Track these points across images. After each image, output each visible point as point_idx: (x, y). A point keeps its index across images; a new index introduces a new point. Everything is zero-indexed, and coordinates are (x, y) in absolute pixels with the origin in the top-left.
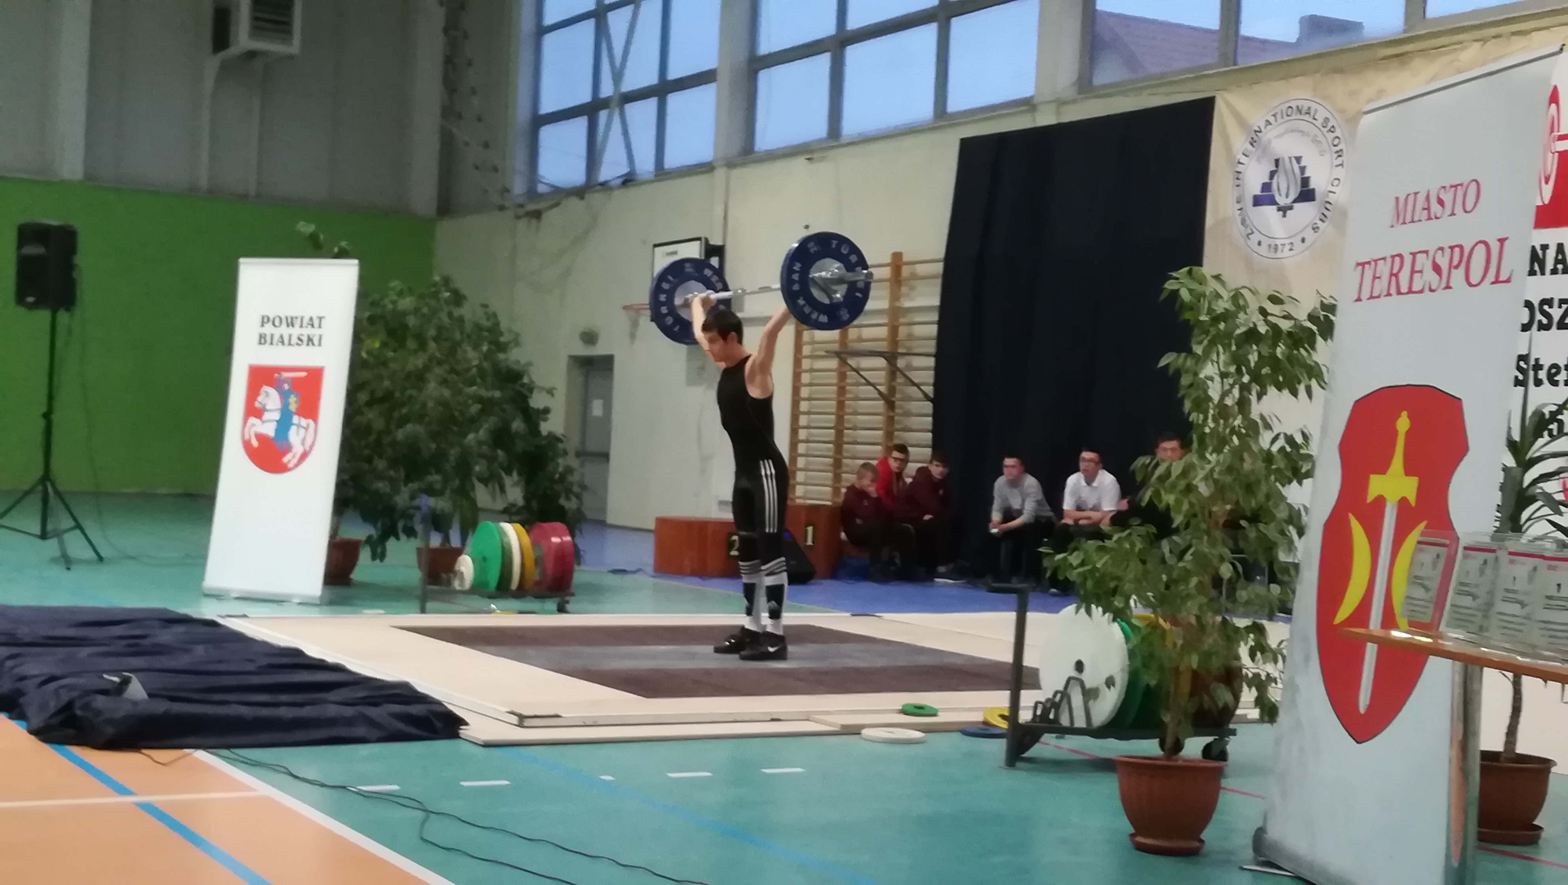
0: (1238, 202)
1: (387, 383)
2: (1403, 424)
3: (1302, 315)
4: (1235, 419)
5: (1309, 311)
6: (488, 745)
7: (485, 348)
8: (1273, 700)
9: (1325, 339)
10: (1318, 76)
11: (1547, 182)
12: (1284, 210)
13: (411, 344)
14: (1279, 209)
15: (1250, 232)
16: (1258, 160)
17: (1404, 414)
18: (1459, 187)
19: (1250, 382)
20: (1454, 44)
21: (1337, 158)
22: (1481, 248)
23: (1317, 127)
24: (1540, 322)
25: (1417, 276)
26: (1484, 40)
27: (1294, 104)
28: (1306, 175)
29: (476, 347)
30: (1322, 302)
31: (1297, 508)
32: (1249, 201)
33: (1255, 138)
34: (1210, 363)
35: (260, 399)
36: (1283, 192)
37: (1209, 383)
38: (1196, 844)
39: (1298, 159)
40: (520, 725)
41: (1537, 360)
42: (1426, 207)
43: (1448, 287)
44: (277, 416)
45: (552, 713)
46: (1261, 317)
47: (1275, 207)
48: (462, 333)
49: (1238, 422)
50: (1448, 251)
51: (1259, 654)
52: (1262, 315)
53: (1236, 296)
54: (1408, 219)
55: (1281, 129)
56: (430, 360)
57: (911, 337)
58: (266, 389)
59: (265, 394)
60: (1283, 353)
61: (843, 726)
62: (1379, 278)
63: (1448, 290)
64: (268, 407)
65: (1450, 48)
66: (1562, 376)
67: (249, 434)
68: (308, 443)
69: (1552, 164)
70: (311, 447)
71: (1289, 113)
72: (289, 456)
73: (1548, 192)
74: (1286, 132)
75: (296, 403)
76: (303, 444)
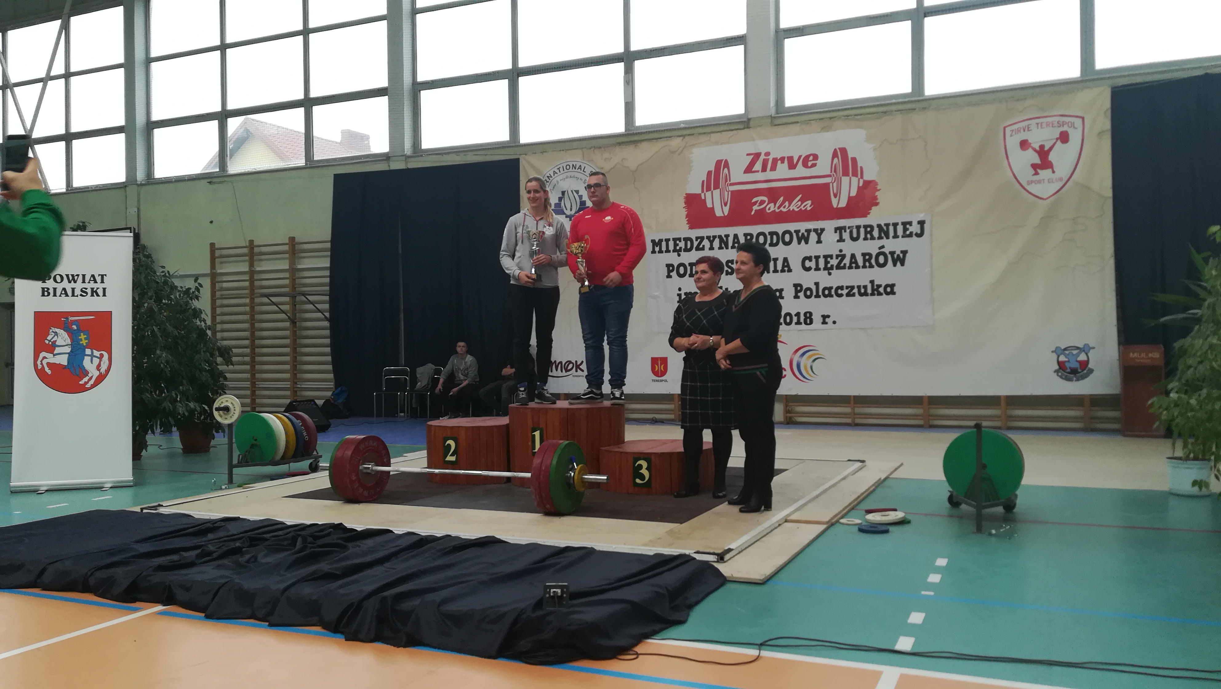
10: (583, 149)
11: (726, 205)
12: (570, 217)
14: (567, 217)
20: (666, 138)
23: (586, 175)
26: (684, 136)
27: (571, 163)
28: (583, 200)
33: (548, 180)
35: (49, 338)
36: (568, 207)
39: (577, 192)
44: (68, 350)
47: (564, 216)
55: (564, 176)
57: (307, 285)
58: (53, 329)
59: (54, 334)
64: (58, 344)
65: (663, 139)
67: (42, 364)
68: (104, 368)
69: (727, 197)
70: (108, 371)
71: (568, 167)
72: (86, 379)
73: (726, 210)
74: (567, 177)
75: (85, 339)
76: (99, 370)
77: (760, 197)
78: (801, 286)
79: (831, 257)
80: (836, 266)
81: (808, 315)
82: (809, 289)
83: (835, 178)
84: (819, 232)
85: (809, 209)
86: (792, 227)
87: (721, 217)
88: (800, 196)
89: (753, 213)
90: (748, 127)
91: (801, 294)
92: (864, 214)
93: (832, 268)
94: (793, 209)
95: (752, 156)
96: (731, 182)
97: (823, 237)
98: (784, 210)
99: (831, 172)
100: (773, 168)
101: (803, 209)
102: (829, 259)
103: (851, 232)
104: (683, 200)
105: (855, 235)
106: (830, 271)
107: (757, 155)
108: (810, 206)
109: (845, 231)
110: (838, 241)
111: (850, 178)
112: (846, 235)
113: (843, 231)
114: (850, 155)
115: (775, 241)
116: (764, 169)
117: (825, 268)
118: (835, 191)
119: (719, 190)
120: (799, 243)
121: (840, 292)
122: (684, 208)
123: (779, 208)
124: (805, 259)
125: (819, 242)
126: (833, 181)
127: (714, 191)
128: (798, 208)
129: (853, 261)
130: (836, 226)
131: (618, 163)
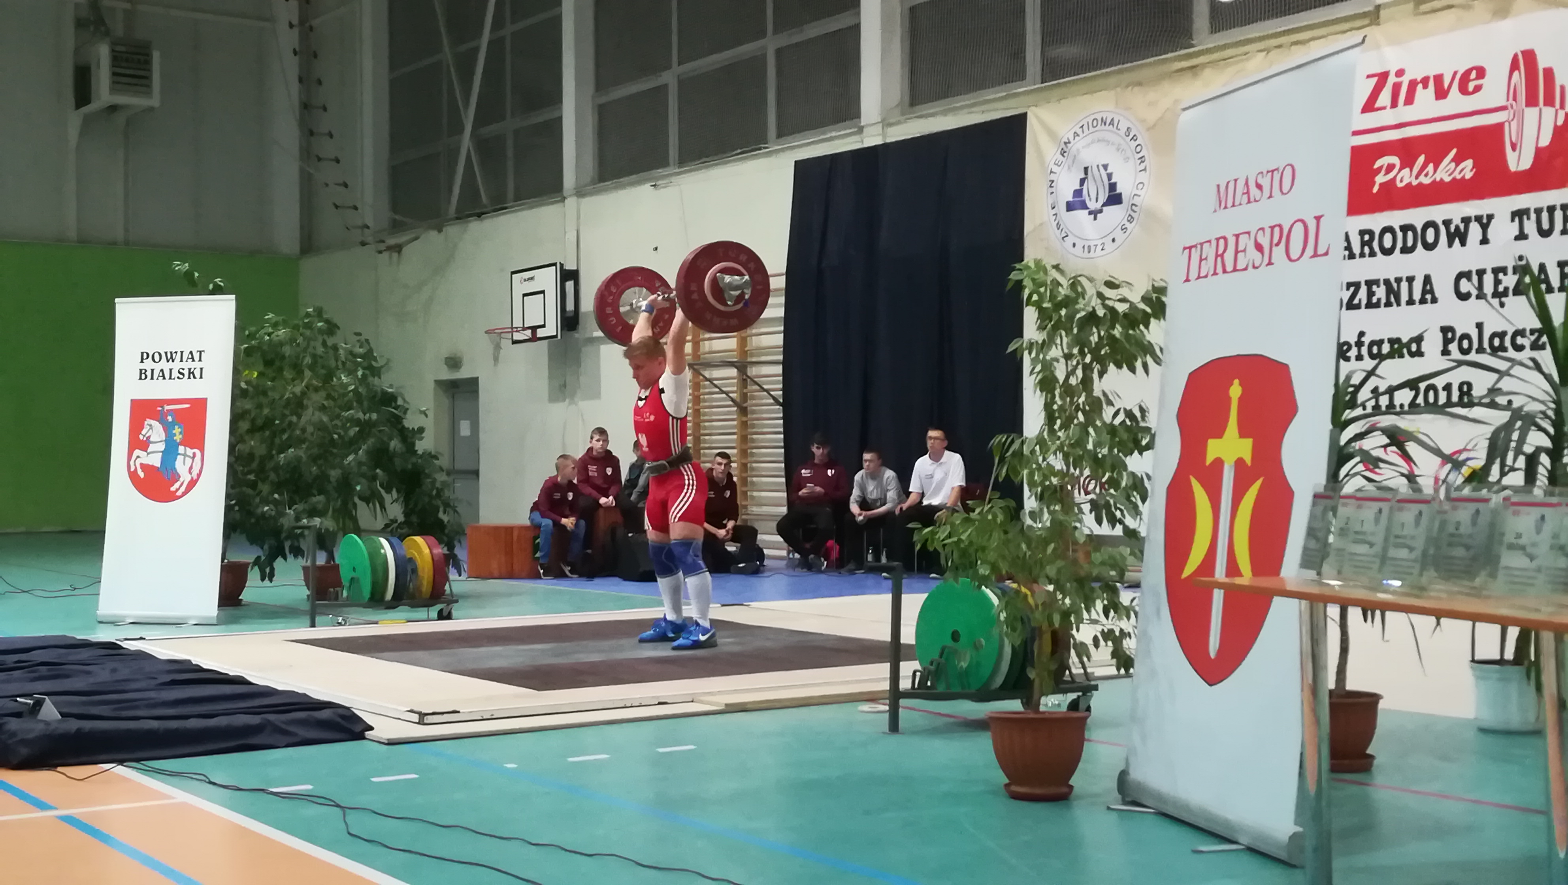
0: (1053, 208)
1: (266, 411)
2: (1236, 391)
3: (1135, 297)
4: (1079, 398)
5: (1142, 293)
6: (391, 743)
7: (360, 373)
8: (1128, 653)
9: (1160, 320)
10: (1119, 89)
12: (1095, 213)
13: (288, 374)
14: (1090, 213)
15: (1065, 235)
16: (1069, 168)
17: (1236, 382)
18: (1275, 172)
19: (1092, 362)
21: (1140, 164)
22: (1299, 227)
23: (1121, 136)
25: (1240, 255)
27: (1098, 117)
29: (351, 373)
30: (1153, 285)
31: (1140, 476)
32: (1063, 207)
33: (1065, 149)
34: (1054, 347)
35: (144, 432)
36: (1093, 196)
37: (1055, 364)
38: (1065, 790)
39: (1105, 167)
40: (421, 722)
42: (1245, 191)
43: (1270, 263)
44: (161, 446)
45: (451, 710)
46: (1099, 301)
47: (1087, 211)
48: (337, 361)
49: (1082, 399)
50: (1268, 231)
51: (1112, 611)
52: (1101, 299)
53: (1074, 284)
54: (1230, 204)
55: (1089, 139)
56: (307, 387)
57: (759, 347)
58: (149, 421)
59: (149, 427)
60: (1121, 333)
61: (726, 705)
62: (1206, 259)
63: (1269, 267)
64: (151, 439)
66: (1353, 353)
67: (135, 465)
68: (195, 471)
70: (199, 475)
71: (1095, 123)
72: (177, 485)
74: (1093, 142)
75: (180, 433)
76: (190, 473)
77: (1386, 158)
78: (1451, 329)
79: (1504, 270)
80: (1514, 290)
81: (1465, 388)
82: (1466, 336)
83: (1515, 111)
84: (1485, 221)
85: (1469, 175)
86: (1438, 213)
88: (1454, 151)
89: (1375, 189)
90: (1378, 24)
91: (1453, 347)
92: (1563, 181)
93: (1505, 293)
94: (1442, 179)
95: (1376, 79)
97: (1490, 230)
98: (1426, 181)
99: (1508, 100)
100: (1409, 101)
101: (1459, 177)
102: (1501, 276)
103: (1539, 220)
105: (1546, 226)
106: (1503, 299)
107: (1383, 77)
108: (1472, 170)
109: (1528, 218)
110: (1517, 238)
111: (1540, 110)
112: (1530, 226)
113: (1525, 217)
114: (1542, 64)
115: (1410, 243)
116: (1394, 104)
117: (1496, 294)
118: (1514, 140)
120: (1450, 245)
121: (1520, 340)
123: (1417, 178)
124: (1460, 276)
125: (1485, 241)
126: (1510, 119)
128: (1450, 175)
129: (1543, 277)
130: (1515, 209)
131: (1168, 109)
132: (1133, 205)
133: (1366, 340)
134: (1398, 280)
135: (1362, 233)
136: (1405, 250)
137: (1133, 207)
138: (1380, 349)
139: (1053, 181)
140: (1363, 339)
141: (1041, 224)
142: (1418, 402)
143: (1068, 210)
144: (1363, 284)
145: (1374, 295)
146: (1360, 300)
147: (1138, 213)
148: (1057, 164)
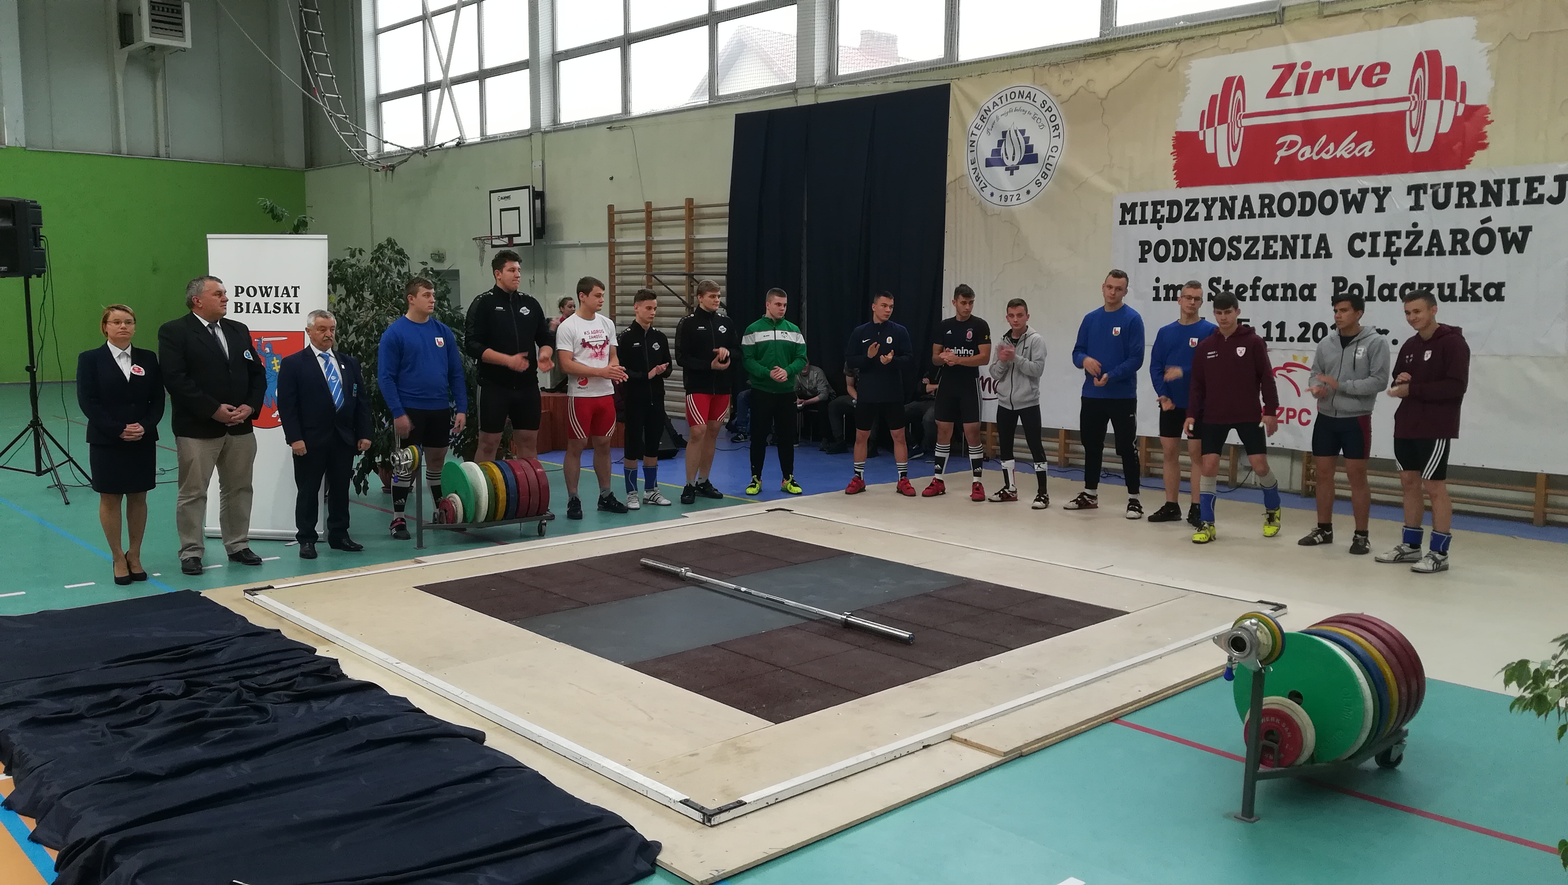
0: (972, 164)
10: (1034, 67)
11: (1235, 149)
12: (1011, 170)
14: (1007, 169)
15: (982, 185)
16: (989, 132)
20: (1153, 45)
21: (1054, 131)
23: (1037, 108)
24: (1229, 254)
26: (1178, 41)
27: (1017, 90)
28: (1030, 143)
32: (982, 163)
33: (985, 116)
36: (1010, 157)
39: (1023, 132)
41: (1227, 282)
47: (1004, 168)
57: (703, 261)
65: (1149, 47)
66: (1249, 294)
69: (1238, 136)
71: (1013, 97)
73: (1235, 156)
74: (1010, 111)
77: (1289, 136)
78: (1344, 280)
79: (1398, 234)
80: (1405, 251)
82: (1357, 286)
83: (1416, 102)
84: (1382, 193)
85: (1367, 154)
86: (1337, 184)
87: (1228, 168)
88: (1355, 134)
89: (1276, 162)
90: (1282, 23)
92: (1461, 163)
93: (1398, 253)
94: (1341, 156)
95: (1283, 69)
96: (1247, 112)
97: (1386, 201)
98: (1327, 157)
99: (1410, 92)
100: (1314, 89)
101: (1358, 155)
102: (1394, 238)
103: (1435, 195)
104: (1172, 143)
105: (1441, 199)
106: (1394, 258)
107: (1290, 68)
108: (1370, 150)
109: (1425, 193)
110: (1412, 209)
111: (1442, 102)
112: (1426, 200)
113: (1422, 191)
114: (1446, 62)
115: (1308, 207)
116: (1299, 91)
117: (1387, 254)
118: (1414, 127)
119: (1226, 125)
120: (1347, 211)
122: (1171, 154)
123: (1318, 153)
124: (1354, 236)
125: (1380, 209)
126: (1412, 108)
127: (1219, 128)
128: (1349, 153)
129: (1435, 241)
130: (1411, 184)
131: (1082, 86)
132: (1047, 164)
133: (1262, 284)
134: (1295, 238)
135: (1262, 197)
136: (1303, 213)
137: (1048, 165)
138: (1274, 292)
139: (974, 142)
140: (1258, 283)
141: (963, 176)
142: (1307, 336)
143: (986, 167)
144: (1261, 238)
145: (1272, 249)
146: (1257, 252)
147: (1051, 172)
148: (977, 128)
